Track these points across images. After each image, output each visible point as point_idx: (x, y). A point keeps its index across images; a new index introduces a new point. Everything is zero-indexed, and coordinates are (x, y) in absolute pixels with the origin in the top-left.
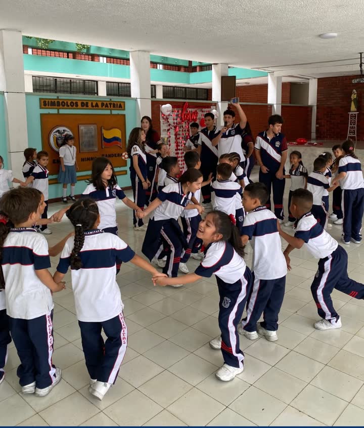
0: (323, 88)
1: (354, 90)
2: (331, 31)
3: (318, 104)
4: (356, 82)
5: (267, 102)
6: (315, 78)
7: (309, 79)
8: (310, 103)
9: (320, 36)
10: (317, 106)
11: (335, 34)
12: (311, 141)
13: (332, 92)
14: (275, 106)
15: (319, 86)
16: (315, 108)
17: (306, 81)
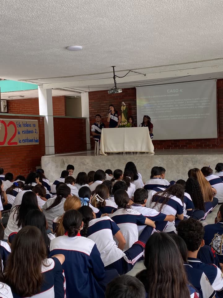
0: (93, 101)
1: (123, 103)
2: (75, 44)
3: (91, 116)
4: (111, 93)
5: (39, 114)
6: (86, 92)
7: (80, 93)
8: (83, 116)
9: (67, 48)
10: (90, 118)
11: (81, 47)
12: (87, 151)
13: (103, 104)
14: (47, 118)
15: (90, 99)
16: (88, 119)
17: (79, 95)
